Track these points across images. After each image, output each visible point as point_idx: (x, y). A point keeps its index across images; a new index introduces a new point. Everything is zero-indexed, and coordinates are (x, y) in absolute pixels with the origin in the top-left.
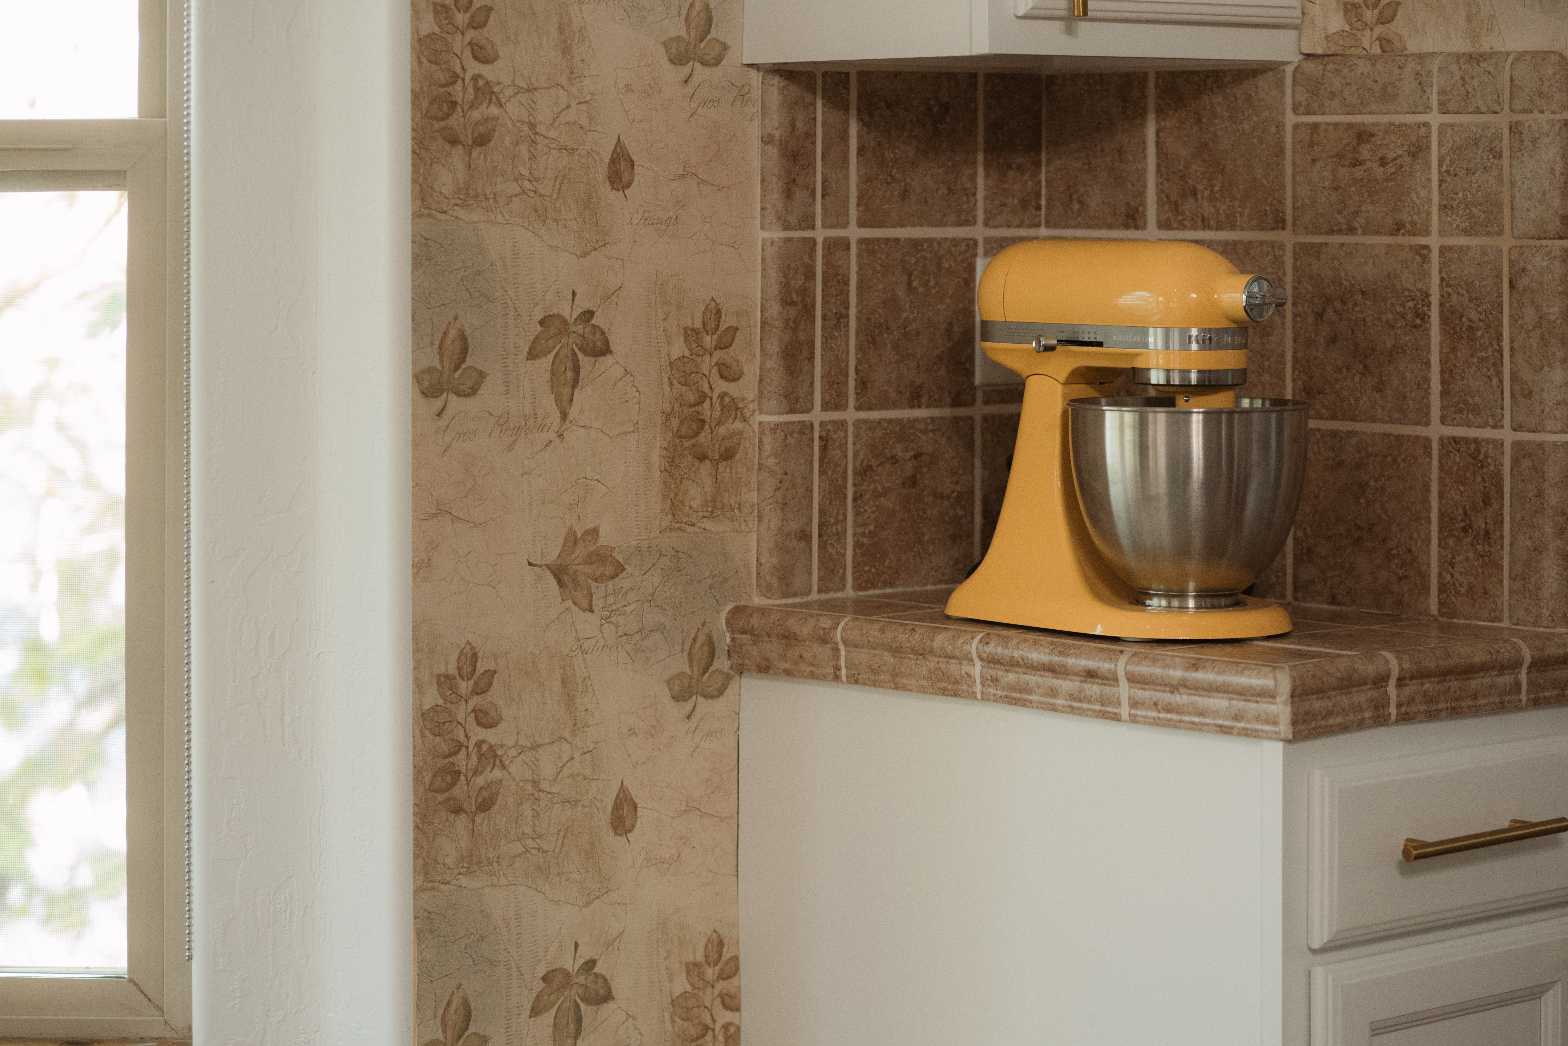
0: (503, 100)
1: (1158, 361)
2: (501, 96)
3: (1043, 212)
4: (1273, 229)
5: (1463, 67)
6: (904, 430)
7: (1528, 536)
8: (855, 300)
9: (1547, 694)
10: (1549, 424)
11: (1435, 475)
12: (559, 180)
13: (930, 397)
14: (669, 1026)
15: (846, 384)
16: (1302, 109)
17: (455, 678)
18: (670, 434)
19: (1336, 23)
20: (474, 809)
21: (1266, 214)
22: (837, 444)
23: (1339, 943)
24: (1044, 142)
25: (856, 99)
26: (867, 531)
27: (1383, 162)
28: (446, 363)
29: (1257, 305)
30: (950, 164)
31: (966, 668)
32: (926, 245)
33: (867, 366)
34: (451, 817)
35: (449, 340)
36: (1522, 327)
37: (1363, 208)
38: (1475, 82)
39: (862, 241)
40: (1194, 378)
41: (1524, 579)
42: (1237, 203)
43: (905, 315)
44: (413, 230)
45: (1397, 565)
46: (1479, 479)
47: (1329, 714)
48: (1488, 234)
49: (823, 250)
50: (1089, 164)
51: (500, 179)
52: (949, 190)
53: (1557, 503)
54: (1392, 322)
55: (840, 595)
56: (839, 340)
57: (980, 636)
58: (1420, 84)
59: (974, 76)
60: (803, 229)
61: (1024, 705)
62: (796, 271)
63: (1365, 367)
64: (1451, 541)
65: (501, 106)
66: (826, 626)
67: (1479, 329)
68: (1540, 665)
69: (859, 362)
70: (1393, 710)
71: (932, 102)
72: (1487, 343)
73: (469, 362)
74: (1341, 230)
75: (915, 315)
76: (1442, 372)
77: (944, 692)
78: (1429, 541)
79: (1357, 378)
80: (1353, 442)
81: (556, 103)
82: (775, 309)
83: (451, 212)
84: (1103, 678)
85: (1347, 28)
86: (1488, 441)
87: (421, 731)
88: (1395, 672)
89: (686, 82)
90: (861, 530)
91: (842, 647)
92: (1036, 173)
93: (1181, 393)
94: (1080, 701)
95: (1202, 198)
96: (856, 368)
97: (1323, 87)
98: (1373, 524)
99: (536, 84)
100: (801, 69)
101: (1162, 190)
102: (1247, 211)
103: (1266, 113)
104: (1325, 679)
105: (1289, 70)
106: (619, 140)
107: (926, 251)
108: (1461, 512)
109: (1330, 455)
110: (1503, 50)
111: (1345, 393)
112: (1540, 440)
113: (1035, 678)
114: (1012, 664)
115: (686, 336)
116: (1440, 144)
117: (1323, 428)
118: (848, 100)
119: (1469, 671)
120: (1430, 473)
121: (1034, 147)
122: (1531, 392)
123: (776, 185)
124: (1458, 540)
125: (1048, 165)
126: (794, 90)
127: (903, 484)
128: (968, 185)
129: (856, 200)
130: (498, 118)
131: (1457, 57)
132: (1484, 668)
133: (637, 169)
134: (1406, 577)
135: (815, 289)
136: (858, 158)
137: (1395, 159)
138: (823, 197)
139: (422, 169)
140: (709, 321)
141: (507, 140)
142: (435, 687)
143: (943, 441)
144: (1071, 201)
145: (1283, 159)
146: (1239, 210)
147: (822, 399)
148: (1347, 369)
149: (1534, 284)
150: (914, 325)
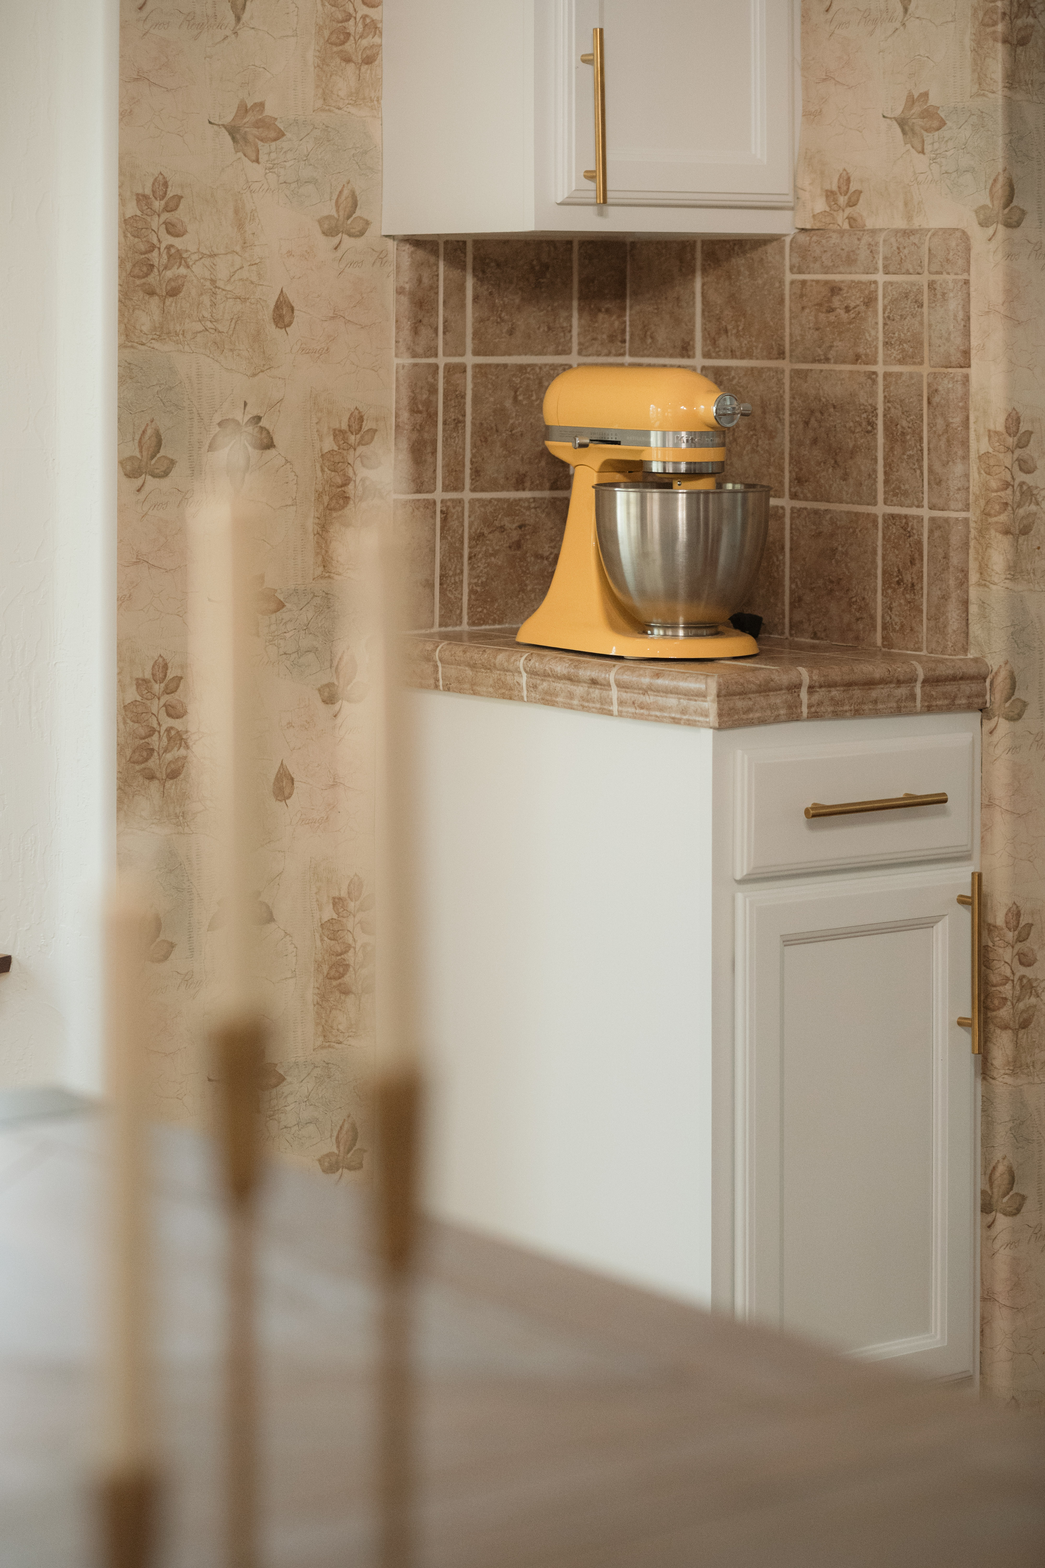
0: (191, 264)
1: (657, 456)
2: (189, 260)
3: (627, 344)
4: (777, 359)
5: (899, 240)
6: (511, 507)
7: (938, 587)
8: (471, 410)
9: (939, 703)
10: (952, 505)
11: (880, 542)
12: (234, 321)
13: (532, 483)
14: (319, 943)
15: (463, 472)
16: (795, 270)
17: (150, 681)
18: (321, 507)
19: (820, 205)
20: (164, 777)
21: (772, 348)
22: (455, 516)
23: (755, 876)
24: (628, 292)
25: (472, 260)
26: (480, 582)
27: (847, 309)
28: (145, 453)
29: (729, 414)
30: (549, 308)
31: (517, 678)
32: (529, 369)
33: (480, 459)
34: (146, 782)
35: (147, 437)
36: (935, 432)
37: (835, 344)
38: (906, 251)
39: (476, 366)
40: (683, 468)
41: (936, 619)
42: (754, 339)
43: (511, 421)
44: (119, 357)
45: (856, 609)
46: (908, 545)
47: (749, 710)
48: (914, 363)
49: (444, 373)
50: (658, 309)
51: (187, 320)
52: (549, 328)
53: (958, 563)
54: (853, 429)
55: (458, 629)
56: (457, 439)
57: (527, 655)
58: (871, 252)
59: (570, 243)
60: (428, 357)
61: (553, 705)
62: (422, 388)
63: (836, 462)
64: (890, 591)
65: (188, 267)
66: (429, 649)
67: (908, 434)
68: (931, 681)
69: (474, 456)
70: (805, 710)
71: (535, 262)
72: (913, 445)
73: (162, 453)
74: (821, 360)
75: (520, 421)
76: (885, 466)
77: (503, 696)
78: (876, 591)
79: (830, 470)
80: (828, 517)
81: (232, 265)
82: (405, 415)
83: (149, 344)
84: (601, 685)
85: (828, 209)
86: (913, 517)
87: (124, 718)
88: (806, 681)
89: (336, 248)
90: (476, 580)
91: (439, 664)
92: (621, 315)
93: (676, 479)
94: (588, 701)
95: (732, 335)
96: (471, 461)
97: (809, 253)
98: (840, 579)
99: (216, 251)
100: (427, 239)
101: (706, 329)
102: (760, 345)
103: (772, 272)
104: (746, 685)
105: (788, 240)
106: (282, 291)
107: (529, 373)
108: (896, 569)
109: (814, 527)
110: (927, 227)
111: (822, 481)
112: (946, 516)
113: (560, 685)
114: (545, 675)
115: (335, 436)
116: (884, 297)
117: (809, 507)
118: (464, 262)
119: (870, 683)
120: (877, 540)
121: (621, 296)
122: (940, 481)
123: (407, 325)
124: (894, 590)
125: (631, 309)
126: (421, 254)
127: (510, 547)
128: (565, 325)
129: (471, 336)
130: (186, 276)
131: (897, 231)
132: (883, 681)
133: (296, 313)
134: (862, 618)
135: (437, 402)
136: (473, 303)
137: (855, 307)
138: (444, 333)
139: (126, 314)
140: (354, 425)
141: (194, 292)
142: (134, 687)
143: (543, 516)
144: (645, 336)
145: (784, 306)
146: (755, 344)
147: (443, 483)
148: (824, 463)
149: (942, 401)
150: (519, 429)
